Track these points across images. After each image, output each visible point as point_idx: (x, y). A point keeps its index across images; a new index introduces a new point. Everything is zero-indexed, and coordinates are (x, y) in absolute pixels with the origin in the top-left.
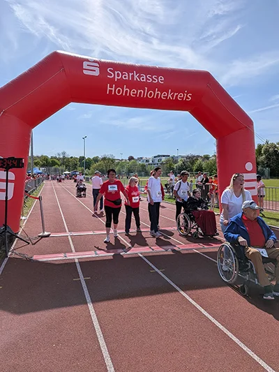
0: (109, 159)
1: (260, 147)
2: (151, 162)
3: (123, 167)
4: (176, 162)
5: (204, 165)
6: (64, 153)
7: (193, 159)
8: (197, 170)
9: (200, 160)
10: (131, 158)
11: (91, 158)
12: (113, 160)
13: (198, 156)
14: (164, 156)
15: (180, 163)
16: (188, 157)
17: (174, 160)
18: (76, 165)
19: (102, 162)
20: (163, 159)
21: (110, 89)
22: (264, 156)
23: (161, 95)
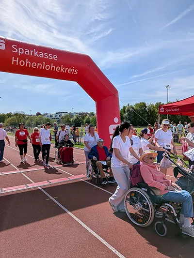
0: (21, 114)
1: (124, 108)
2: (54, 117)
3: (32, 120)
4: (72, 117)
5: (91, 119)
7: (83, 115)
8: (86, 122)
9: (88, 116)
10: (38, 114)
11: (6, 113)
12: (24, 116)
13: (87, 113)
14: (63, 113)
15: (75, 118)
16: (80, 114)
17: (71, 115)
19: (15, 117)
20: (63, 115)
21: (15, 61)
22: (127, 113)
23: (55, 69)
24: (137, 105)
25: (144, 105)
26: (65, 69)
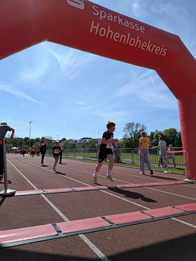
2: (78, 142)
10: (64, 140)
14: (88, 138)
17: (95, 141)
18: (22, 143)
20: (88, 140)
21: (94, 27)
22: (155, 140)
23: (141, 45)
24: (166, 131)
25: (175, 131)
26: (152, 46)
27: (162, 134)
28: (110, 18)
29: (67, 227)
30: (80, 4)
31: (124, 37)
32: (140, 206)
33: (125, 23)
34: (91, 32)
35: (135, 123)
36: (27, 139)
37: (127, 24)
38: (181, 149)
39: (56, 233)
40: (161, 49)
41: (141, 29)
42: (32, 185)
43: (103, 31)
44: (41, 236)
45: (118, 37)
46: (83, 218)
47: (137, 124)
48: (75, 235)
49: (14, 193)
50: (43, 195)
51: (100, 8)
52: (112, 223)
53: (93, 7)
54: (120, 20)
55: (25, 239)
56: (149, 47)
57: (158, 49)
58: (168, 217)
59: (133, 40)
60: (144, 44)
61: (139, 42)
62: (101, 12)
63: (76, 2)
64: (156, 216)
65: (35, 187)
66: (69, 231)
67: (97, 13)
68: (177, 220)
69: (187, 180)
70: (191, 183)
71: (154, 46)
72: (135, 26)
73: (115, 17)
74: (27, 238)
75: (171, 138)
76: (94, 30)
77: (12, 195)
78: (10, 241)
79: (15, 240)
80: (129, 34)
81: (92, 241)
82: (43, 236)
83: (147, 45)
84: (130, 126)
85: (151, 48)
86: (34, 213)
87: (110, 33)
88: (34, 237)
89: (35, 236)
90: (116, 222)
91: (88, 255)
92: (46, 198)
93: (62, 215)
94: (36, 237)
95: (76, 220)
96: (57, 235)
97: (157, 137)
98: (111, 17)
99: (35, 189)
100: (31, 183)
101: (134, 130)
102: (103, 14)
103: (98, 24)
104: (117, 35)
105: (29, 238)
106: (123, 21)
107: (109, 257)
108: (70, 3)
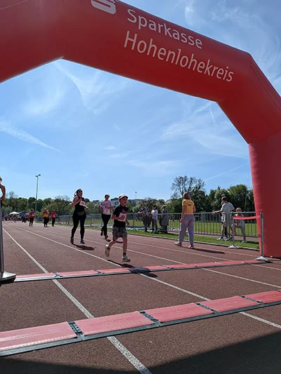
0: (63, 201)
6: (12, 194)
7: (150, 202)
9: (157, 203)
11: (43, 199)
12: (67, 203)
15: (138, 206)
17: (132, 202)
18: (25, 206)
19: (55, 204)
21: (130, 39)
22: (217, 201)
23: (197, 66)
24: (232, 188)
25: (244, 188)
26: (213, 68)
27: (226, 193)
28: (152, 27)
29: (91, 326)
30: (109, 6)
31: (172, 55)
32: (195, 295)
33: (174, 34)
34: (125, 46)
35: (189, 178)
36: (32, 200)
37: (176, 36)
38: (253, 215)
39: (75, 335)
40: (225, 72)
41: (197, 43)
42: (40, 266)
43: (142, 44)
44: (52, 340)
45: (164, 54)
46: (113, 314)
47: (191, 178)
48: (101, 338)
49: (14, 278)
50: (55, 281)
51: (138, 12)
52: (154, 320)
53: (129, 11)
54: (167, 31)
55: (29, 344)
56: (208, 69)
57: (221, 71)
58: (235, 312)
59: (185, 59)
60: (202, 65)
61: (194, 62)
62: (140, 18)
63: (103, 4)
64: (217, 309)
65: (43, 269)
66: (93, 332)
67: (134, 19)
68: (248, 315)
69: (261, 258)
70: (268, 262)
71: (215, 68)
72: (188, 40)
73: (160, 26)
74: (32, 343)
75: (239, 198)
76: (130, 43)
77: (11, 280)
78: (7, 348)
79: (14, 346)
80: (180, 50)
81: (126, 346)
82: (56, 339)
83: (206, 66)
84: (181, 181)
85: (211, 70)
86: (43, 306)
87: (153, 48)
88: (43, 341)
89: (43, 339)
90: (161, 319)
91: (120, 367)
92: (59, 285)
93: (83, 309)
94: (46, 341)
95: (103, 316)
96: (76, 338)
97: (219, 196)
98: (155, 25)
99: (43, 272)
100: (38, 264)
101: (187, 187)
102: (143, 22)
103: (136, 35)
104: (162, 51)
105: (36, 343)
106: (172, 32)
107: (151, 369)
108: (94, 4)
